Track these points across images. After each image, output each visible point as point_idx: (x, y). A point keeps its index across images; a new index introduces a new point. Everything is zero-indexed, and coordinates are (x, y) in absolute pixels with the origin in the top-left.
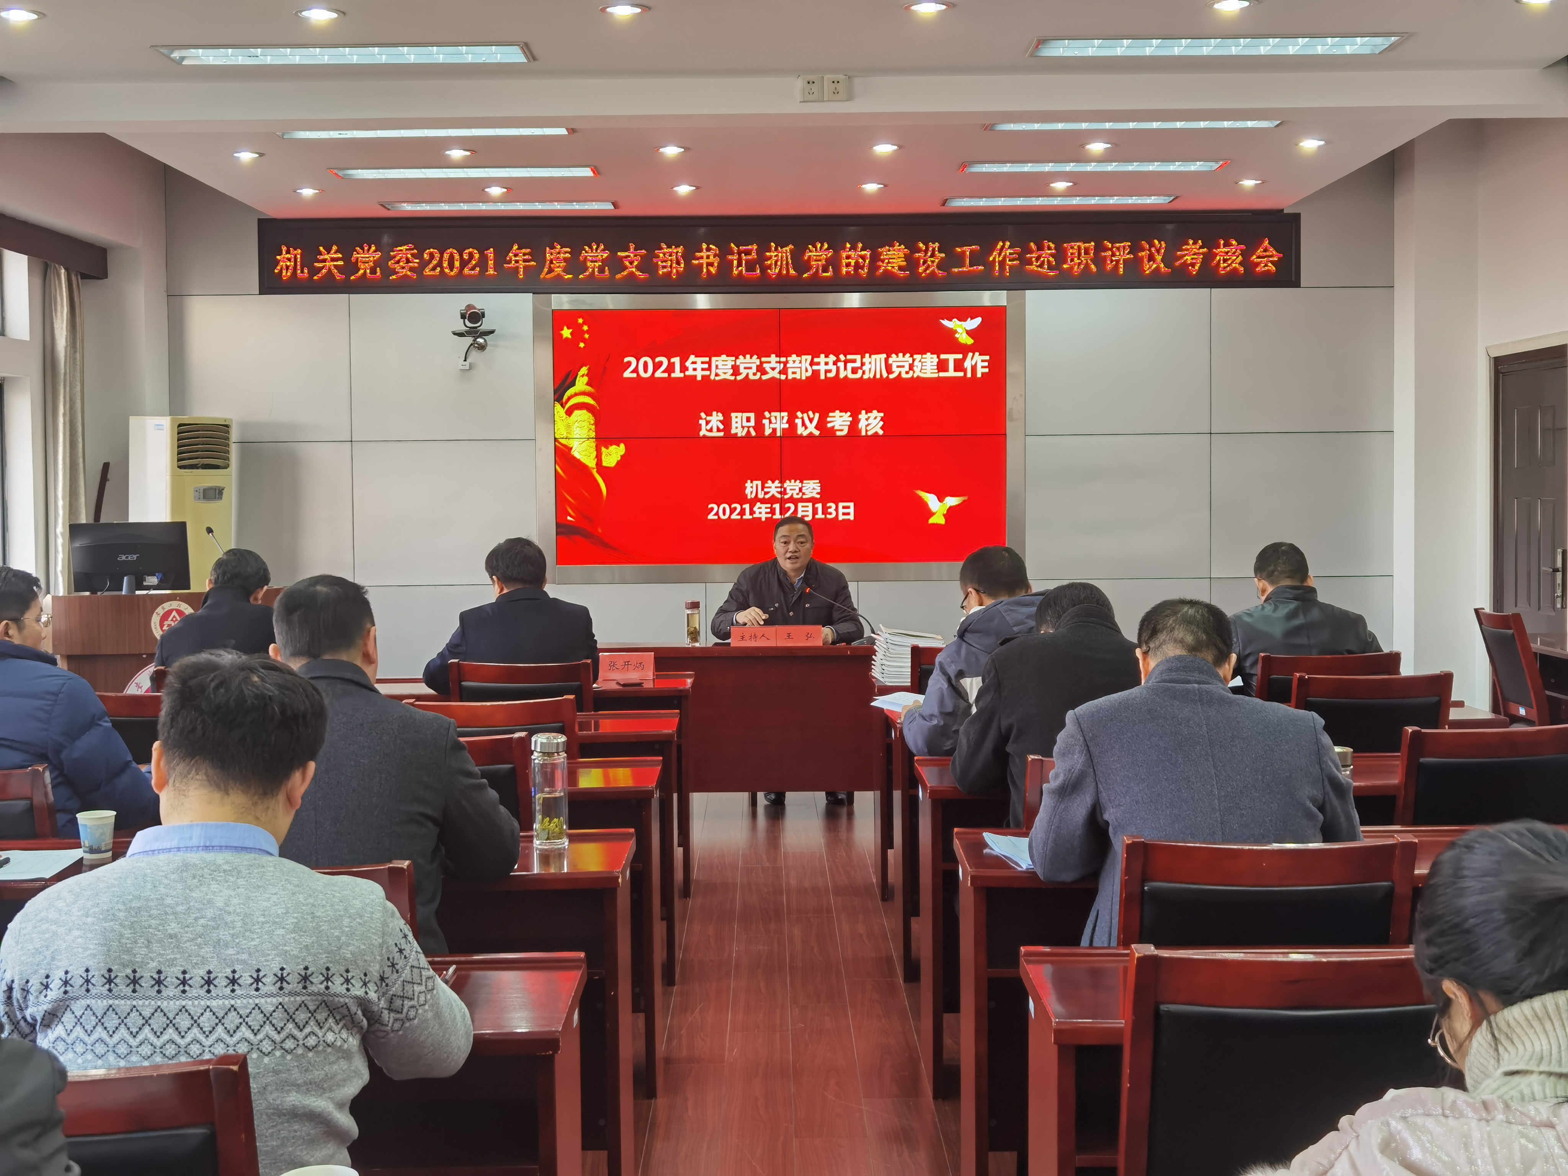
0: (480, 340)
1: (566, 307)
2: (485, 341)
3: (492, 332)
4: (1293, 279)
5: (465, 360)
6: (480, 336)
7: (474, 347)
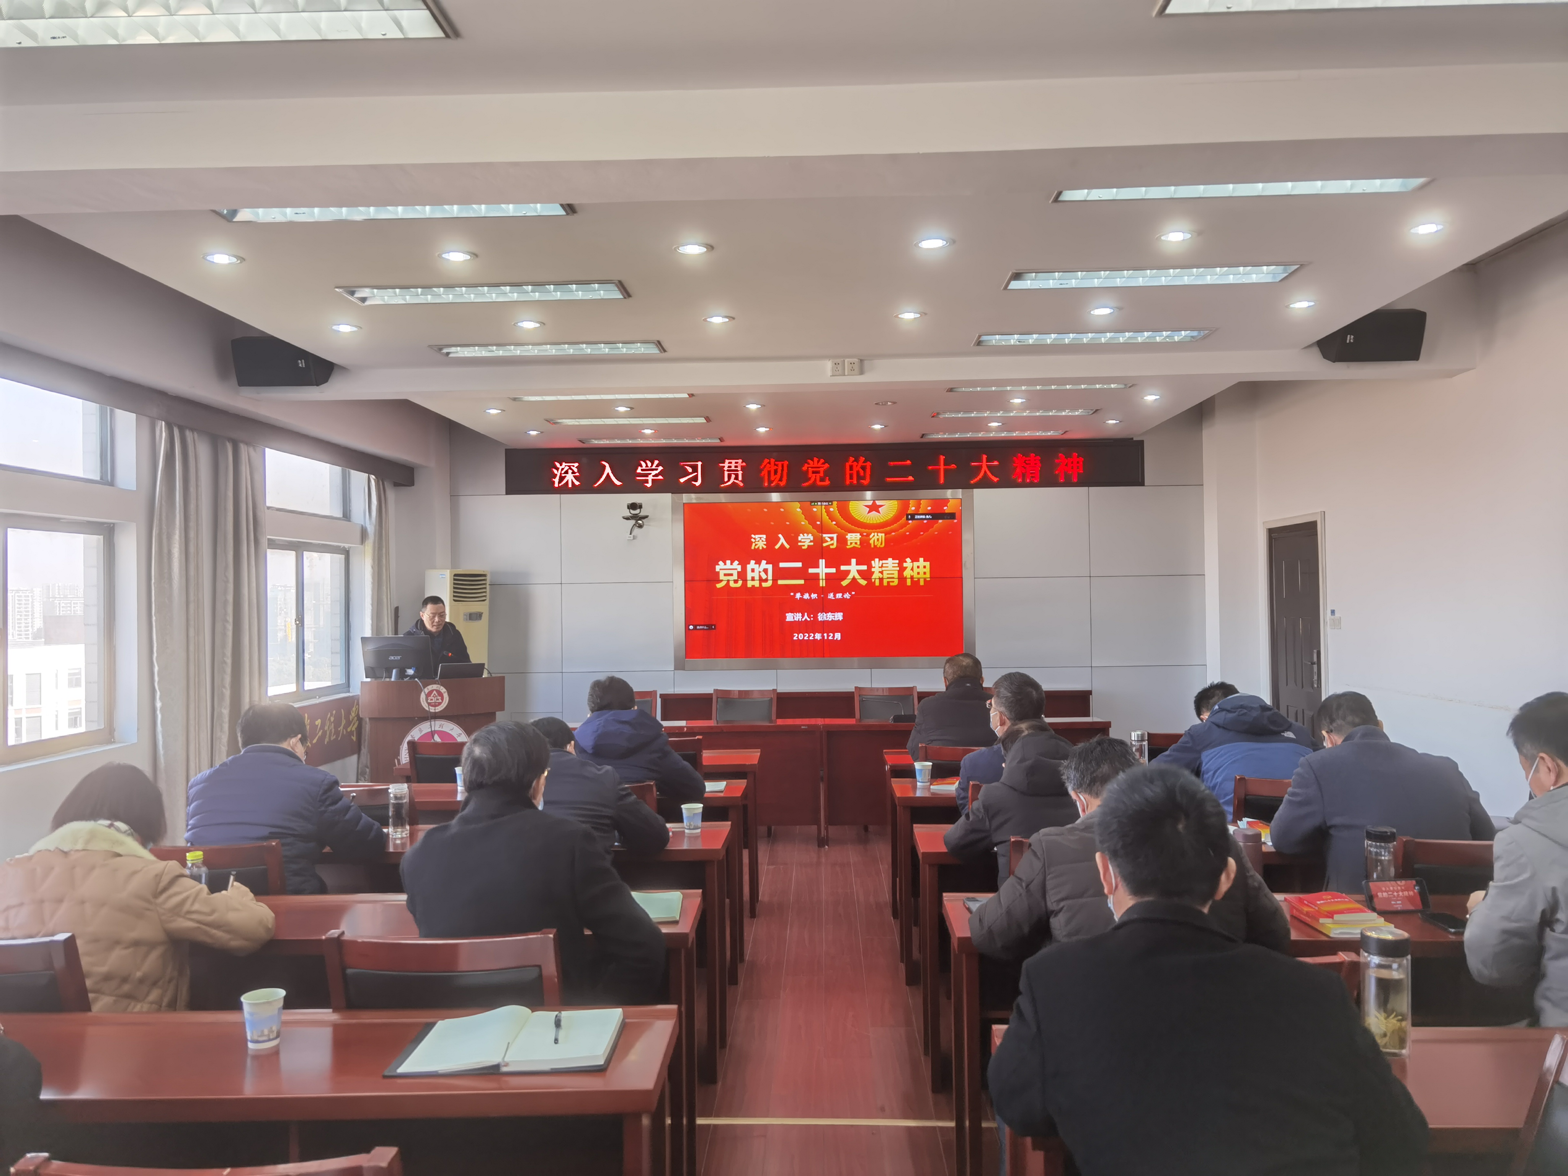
0: (640, 522)
1: (694, 501)
2: (643, 522)
3: (646, 517)
4: (1140, 481)
5: (631, 534)
6: (639, 520)
7: (636, 526)
